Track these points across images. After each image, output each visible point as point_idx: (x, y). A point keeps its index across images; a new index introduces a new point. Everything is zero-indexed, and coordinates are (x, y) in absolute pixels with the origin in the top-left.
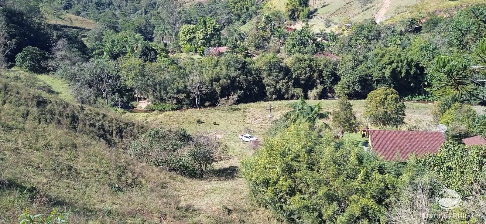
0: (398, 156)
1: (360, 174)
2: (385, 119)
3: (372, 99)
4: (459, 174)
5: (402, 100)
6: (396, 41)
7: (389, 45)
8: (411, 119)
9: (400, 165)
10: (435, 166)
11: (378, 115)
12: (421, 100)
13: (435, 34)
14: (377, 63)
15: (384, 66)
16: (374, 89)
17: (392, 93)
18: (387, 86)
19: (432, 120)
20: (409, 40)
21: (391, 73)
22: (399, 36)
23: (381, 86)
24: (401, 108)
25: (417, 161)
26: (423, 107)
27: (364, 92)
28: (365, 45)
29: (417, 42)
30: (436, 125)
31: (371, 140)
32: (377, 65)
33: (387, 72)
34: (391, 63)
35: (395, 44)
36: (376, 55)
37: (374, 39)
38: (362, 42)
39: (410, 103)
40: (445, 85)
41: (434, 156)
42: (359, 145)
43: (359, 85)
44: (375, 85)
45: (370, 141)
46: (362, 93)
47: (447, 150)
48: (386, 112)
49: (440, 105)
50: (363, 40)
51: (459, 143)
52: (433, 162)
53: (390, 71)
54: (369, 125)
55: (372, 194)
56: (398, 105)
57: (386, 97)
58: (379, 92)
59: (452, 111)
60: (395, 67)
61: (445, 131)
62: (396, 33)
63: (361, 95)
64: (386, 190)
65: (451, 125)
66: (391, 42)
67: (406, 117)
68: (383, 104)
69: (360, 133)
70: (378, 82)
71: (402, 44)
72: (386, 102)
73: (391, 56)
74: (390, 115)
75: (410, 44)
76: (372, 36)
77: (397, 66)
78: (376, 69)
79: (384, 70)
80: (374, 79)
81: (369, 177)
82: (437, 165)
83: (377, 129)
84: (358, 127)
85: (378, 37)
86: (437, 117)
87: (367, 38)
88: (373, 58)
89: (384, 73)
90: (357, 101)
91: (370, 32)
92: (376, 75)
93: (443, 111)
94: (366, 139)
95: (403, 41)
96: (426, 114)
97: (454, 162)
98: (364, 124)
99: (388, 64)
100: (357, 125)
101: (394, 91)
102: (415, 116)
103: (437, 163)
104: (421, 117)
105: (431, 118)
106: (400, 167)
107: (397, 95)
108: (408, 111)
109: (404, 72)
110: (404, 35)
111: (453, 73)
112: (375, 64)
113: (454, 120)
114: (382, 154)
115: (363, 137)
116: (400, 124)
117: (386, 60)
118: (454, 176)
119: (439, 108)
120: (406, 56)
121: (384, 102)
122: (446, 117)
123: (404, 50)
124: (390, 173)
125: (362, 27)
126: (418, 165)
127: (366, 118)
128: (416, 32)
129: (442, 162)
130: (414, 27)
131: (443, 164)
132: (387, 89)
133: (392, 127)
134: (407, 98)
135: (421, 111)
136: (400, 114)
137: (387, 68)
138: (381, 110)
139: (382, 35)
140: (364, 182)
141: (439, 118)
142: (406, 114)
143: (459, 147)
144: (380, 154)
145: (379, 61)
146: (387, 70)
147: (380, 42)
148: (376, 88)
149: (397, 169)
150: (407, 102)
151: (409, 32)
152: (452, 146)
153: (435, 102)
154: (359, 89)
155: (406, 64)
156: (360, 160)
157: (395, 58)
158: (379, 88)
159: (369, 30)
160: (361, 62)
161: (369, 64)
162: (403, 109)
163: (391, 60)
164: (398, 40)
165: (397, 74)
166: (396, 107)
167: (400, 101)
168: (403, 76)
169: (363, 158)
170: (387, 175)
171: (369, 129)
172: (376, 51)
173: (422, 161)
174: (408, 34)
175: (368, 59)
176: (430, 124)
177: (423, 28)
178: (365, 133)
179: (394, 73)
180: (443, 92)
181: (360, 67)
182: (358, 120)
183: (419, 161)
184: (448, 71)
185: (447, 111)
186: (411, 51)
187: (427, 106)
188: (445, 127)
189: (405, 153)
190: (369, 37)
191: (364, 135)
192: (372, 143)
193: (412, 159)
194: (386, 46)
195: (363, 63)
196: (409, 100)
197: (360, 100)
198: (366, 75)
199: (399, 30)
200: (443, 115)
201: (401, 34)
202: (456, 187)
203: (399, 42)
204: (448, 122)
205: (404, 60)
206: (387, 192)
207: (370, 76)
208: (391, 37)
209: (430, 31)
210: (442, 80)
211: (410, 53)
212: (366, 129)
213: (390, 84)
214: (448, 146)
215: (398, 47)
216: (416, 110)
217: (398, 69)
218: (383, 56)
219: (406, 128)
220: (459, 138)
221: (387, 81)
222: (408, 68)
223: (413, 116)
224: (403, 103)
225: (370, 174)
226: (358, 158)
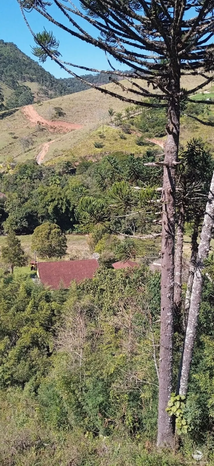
0: (61, 284)
1: (29, 306)
2: (51, 251)
3: (38, 234)
4: (109, 294)
5: (63, 234)
6: (56, 181)
7: (50, 184)
8: (72, 250)
9: (64, 292)
10: (92, 290)
11: (44, 248)
12: (79, 232)
13: (87, 176)
14: (41, 200)
15: (47, 203)
16: (39, 224)
17: (55, 228)
18: (51, 221)
19: (89, 250)
20: (67, 180)
21: (54, 209)
22: (59, 177)
23: (46, 222)
24: (63, 241)
25: (77, 287)
26: (81, 239)
27: (31, 228)
28: (29, 184)
29: (73, 182)
30: (92, 254)
31: (39, 272)
32: (41, 202)
33: (50, 208)
34: (53, 201)
35: (55, 183)
36: (39, 193)
37: (36, 179)
38: (27, 181)
39: (71, 236)
40: (89, 222)
41: (90, 281)
42: (27, 279)
43: (26, 221)
44: (40, 221)
45: (38, 274)
46: (30, 229)
47: (100, 274)
48: (51, 245)
49: (94, 236)
50: (27, 179)
51: (109, 268)
52: (90, 286)
53: (53, 207)
54: (37, 258)
55: (40, 323)
56: (61, 238)
57: (50, 232)
58: (44, 227)
59: (103, 241)
60: (56, 204)
61: (99, 258)
62: (56, 174)
63: (28, 231)
64: (53, 317)
65: (102, 253)
66: (52, 181)
67: (68, 248)
68: (48, 238)
69: (29, 266)
70: (43, 218)
71: (61, 183)
72: (51, 236)
73: (52, 194)
74: (54, 248)
75: (68, 184)
76: (35, 176)
77: (58, 204)
78: (40, 206)
79: (47, 207)
80: (39, 215)
81: (37, 307)
82: (93, 289)
83: (44, 261)
84: (26, 260)
85: (40, 177)
86: (92, 246)
87: (31, 177)
88: (37, 196)
89: (48, 209)
90: (26, 236)
91: (33, 172)
92: (41, 212)
93: (96, 242)
94: (35, 272)
95: (61, 181)
96: (84, 244)
97: (105, 284)
98: (32, 257)
99: (50, 202)
100: (26, 259)
101: (57, 226)
102: (75, 247)
103: (93, 286)
104: (80, 248)
105: (88, 248)
106: (64, 294)
107: (60, 230)
108: (69, 243)
109: (64, 209)
110: (62, 176)
111: (94, 211)
112: (39, 202)
113: (105, 248)
114: (49, 284)
115: (32, 270)
116: (63, 255)
117: (48, 198)
118: (106, 296)
119: (93, 238)
120: (65, 194)
121: (48, 236)
122: (98, 247)
123: (63, 189)
124: (55, 301)
125: (26, 167)
126: (78, 290)
127: (33, 252)
128: (72, 174)
129: (96, 286)
130: (70, 169)
131: (97, 287)
132: (50, 224)
133: (56, 258)
134: (68, 231)
135: (80, 242)
136: (63, 246)
137: (50, 205)
138: (47, 243)
139: (44, 175)
140: (33, 312)
141: (94, 247)
142: (68, 246)
143: (108, 271)
144: (46, 284)
145: (42, 199)
146: (50, 207)
147: (42, 181)
148: (42, 224)
149: (61, 296)
150: (68, 235)
151: (66, 173)
152: (103, 271)
153: (90, 234)
154: (26, 225)
155: (66, 201)
156: (29, 292)
157: (56, 196)
158: (44, 224)
159: (32, 170)
160: (26, 200)
161: (34, 202)
162: (65, 241)
163: (53, 198)
164: (58, 180)
165: (59, 211)
166: (59, 240)
167: (62, 234)
168: (63, 212)
169: (31, 290)
170: (53, 303)
171: (36, 261)
172: (39, 189)
173: (81, 287)
174: (65, 174)
175: (33, 197)
176: (87, 253)
177: (77, 170)
178: (33, 266)
179: (56, 209)
180: (87, 228)
181: (26, 204)
182: (26, 254)
183: (78, 287)
184: (90, 210)
185: (99, 241)
186: (68, 190)
187: (84, 238)
188: (98, 255)
189: (67, 281)
190: (32, 177)
191: (32, 268)
192: (40, 274)
193: (73, 286)
194: (48, 186)
195: (29, 201)
196: (69, 233)
197: (28, 235)
198: (32, 211)
199: (57, 171)
200: (96, 245)
201: (60, 174)
202: (108, 305)
203: (58, 182)
204: (101, 251)
205: (64, 198)
206: (54, 319)
207: (36, 212)
208: (51, 177)
209: (83, 173)
210: (86, 218)
211: (68, 191)
212: (34, 263)
213: (54, 219)
214: (100, 271)
215: (58, 187)
216: (76, 242)
217: (59, 206)
218: (46, 194)
219: (68, 258)
220: (109, 263)
221: (50, 216)
222: (67, 205)
223: (74, 247)
224: (65, 237)
225: (38, 304)
226: (27, 291)
